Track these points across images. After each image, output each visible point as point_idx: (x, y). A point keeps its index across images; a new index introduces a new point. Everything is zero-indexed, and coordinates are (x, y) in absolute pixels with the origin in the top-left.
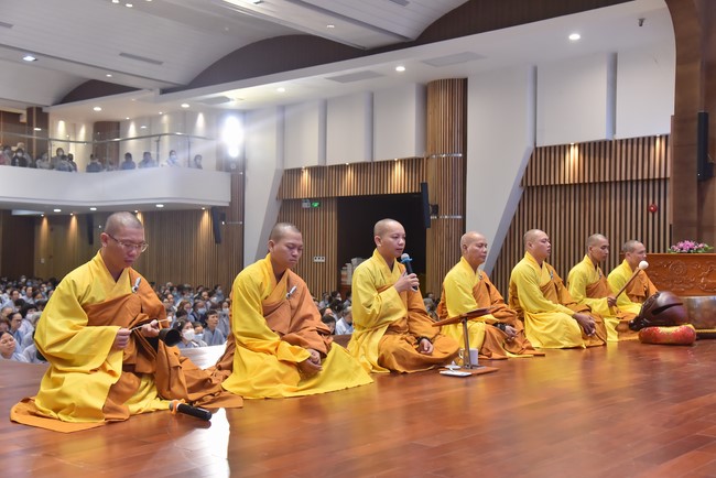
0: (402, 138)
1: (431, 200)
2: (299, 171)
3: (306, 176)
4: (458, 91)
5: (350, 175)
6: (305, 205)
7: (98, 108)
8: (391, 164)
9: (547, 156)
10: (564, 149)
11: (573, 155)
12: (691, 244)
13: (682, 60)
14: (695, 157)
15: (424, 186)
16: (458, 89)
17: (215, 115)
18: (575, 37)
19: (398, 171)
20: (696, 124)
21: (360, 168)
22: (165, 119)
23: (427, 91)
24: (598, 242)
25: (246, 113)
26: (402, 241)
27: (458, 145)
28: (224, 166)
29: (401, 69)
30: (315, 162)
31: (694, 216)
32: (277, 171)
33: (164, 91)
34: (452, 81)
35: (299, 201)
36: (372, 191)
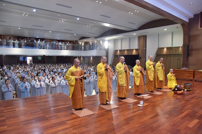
0: (135, 45)
1: (140, 56)
2: (117, 50)
3: (118, 51)
4: (145, 38)
5: (126, 51)
6: (118, 56)
7: (85, 40)
8: (133, 49)
9: (160, 49)
10: (164, 48)
11: (165, 49)
12: (185, 68)
13: (184, 35)
14: (186, 52)
15: (139, 54)
16: (145, 37)
17: (103, 41)
18: (165, 30)
19: (134, 51)
20: (187, 46)
21: (128, 50)
22: (96, 41)
23: (139, 37)
24: (162, 59)
25: (109, 41)
26: (124, 60)
27: (145, 47)
28: (105, 49)
29: (135, 34)
30: (120, 49)
31: (186, 63)
32: (114, 50)
33: (95, 38)
34: (144, 36)
35: (117, 55)
36: (130, 54)
